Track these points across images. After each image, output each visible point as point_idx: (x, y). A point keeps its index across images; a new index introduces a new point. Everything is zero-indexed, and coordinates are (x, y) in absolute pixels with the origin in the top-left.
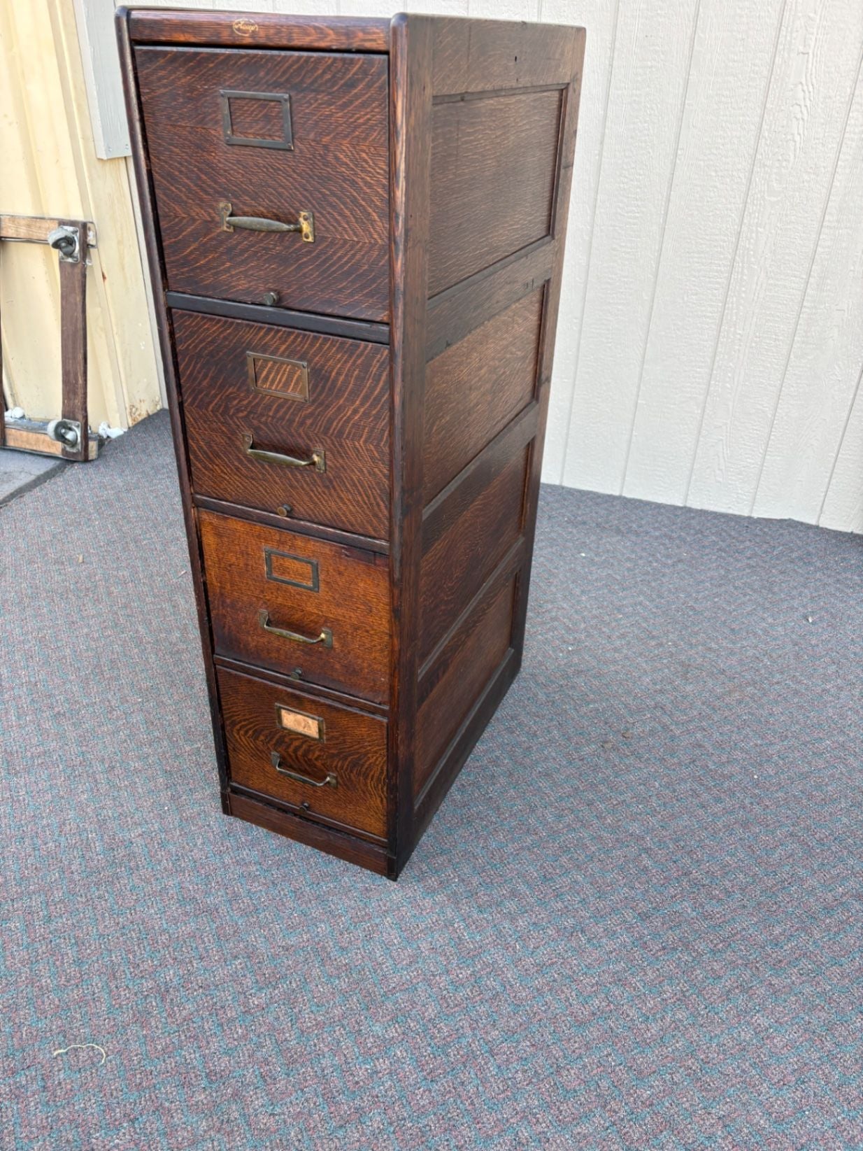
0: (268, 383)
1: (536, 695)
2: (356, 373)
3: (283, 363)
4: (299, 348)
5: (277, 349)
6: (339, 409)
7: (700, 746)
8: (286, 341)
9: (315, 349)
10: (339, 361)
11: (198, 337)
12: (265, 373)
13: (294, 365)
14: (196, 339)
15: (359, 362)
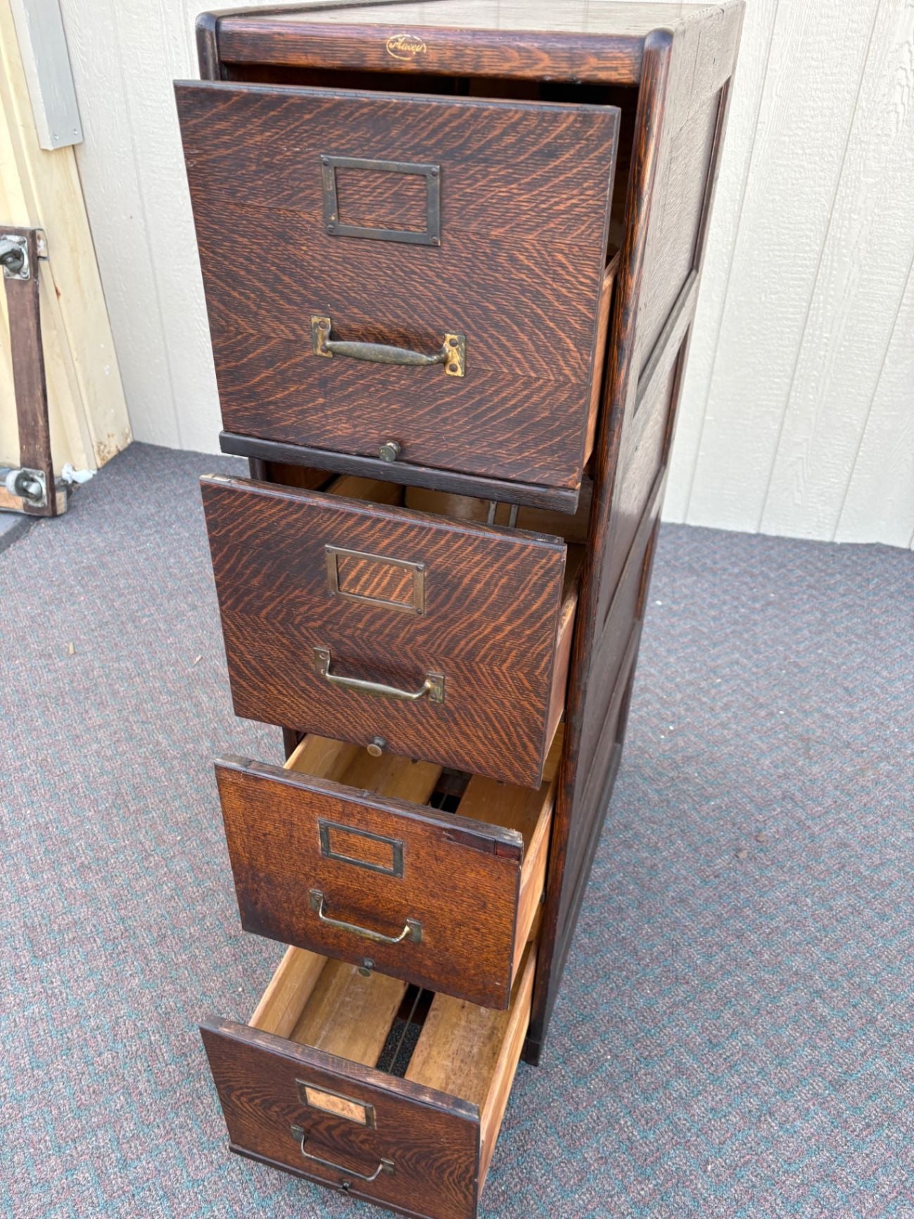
0: (358, 587)
1: (645, 794)
2: (503, 581)
3: (385, 563)
4: (411, 544)
5: (376, 543)
6: (471, 625)
7: (846, 845)
8: (390, 534)
9: (438, 546)
10: (477, 564)
11: (243, 521)
12: (353, 574)
13: (402, 567)
14: (241, 524)
15: (511, 566)
